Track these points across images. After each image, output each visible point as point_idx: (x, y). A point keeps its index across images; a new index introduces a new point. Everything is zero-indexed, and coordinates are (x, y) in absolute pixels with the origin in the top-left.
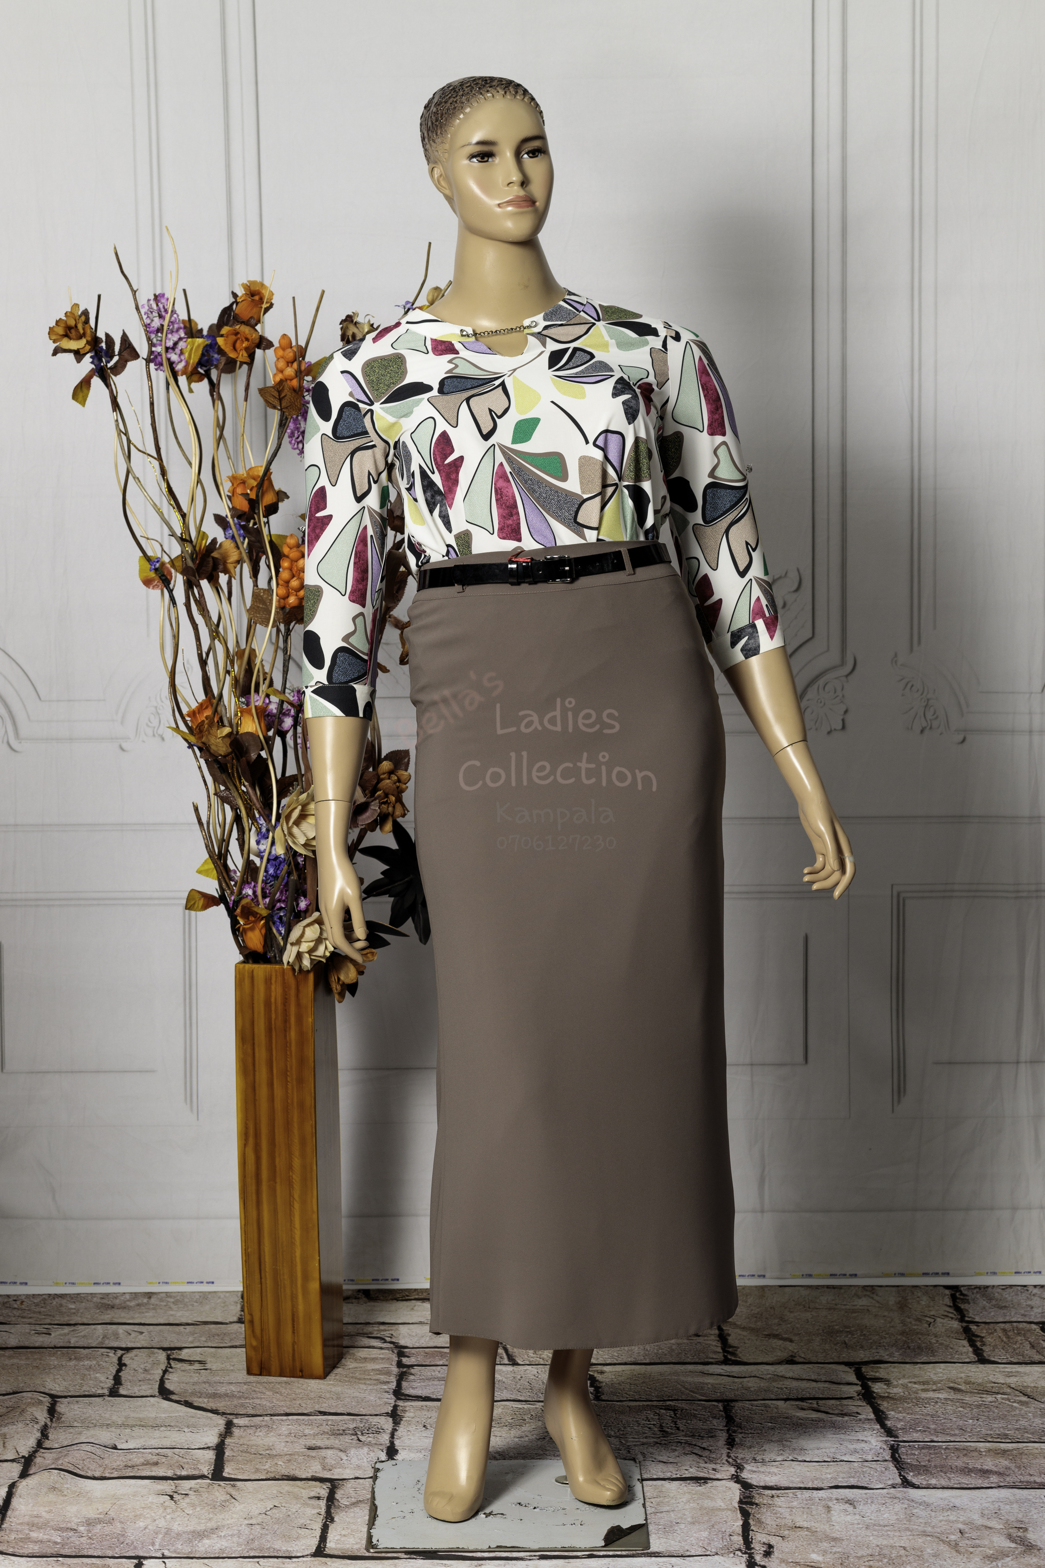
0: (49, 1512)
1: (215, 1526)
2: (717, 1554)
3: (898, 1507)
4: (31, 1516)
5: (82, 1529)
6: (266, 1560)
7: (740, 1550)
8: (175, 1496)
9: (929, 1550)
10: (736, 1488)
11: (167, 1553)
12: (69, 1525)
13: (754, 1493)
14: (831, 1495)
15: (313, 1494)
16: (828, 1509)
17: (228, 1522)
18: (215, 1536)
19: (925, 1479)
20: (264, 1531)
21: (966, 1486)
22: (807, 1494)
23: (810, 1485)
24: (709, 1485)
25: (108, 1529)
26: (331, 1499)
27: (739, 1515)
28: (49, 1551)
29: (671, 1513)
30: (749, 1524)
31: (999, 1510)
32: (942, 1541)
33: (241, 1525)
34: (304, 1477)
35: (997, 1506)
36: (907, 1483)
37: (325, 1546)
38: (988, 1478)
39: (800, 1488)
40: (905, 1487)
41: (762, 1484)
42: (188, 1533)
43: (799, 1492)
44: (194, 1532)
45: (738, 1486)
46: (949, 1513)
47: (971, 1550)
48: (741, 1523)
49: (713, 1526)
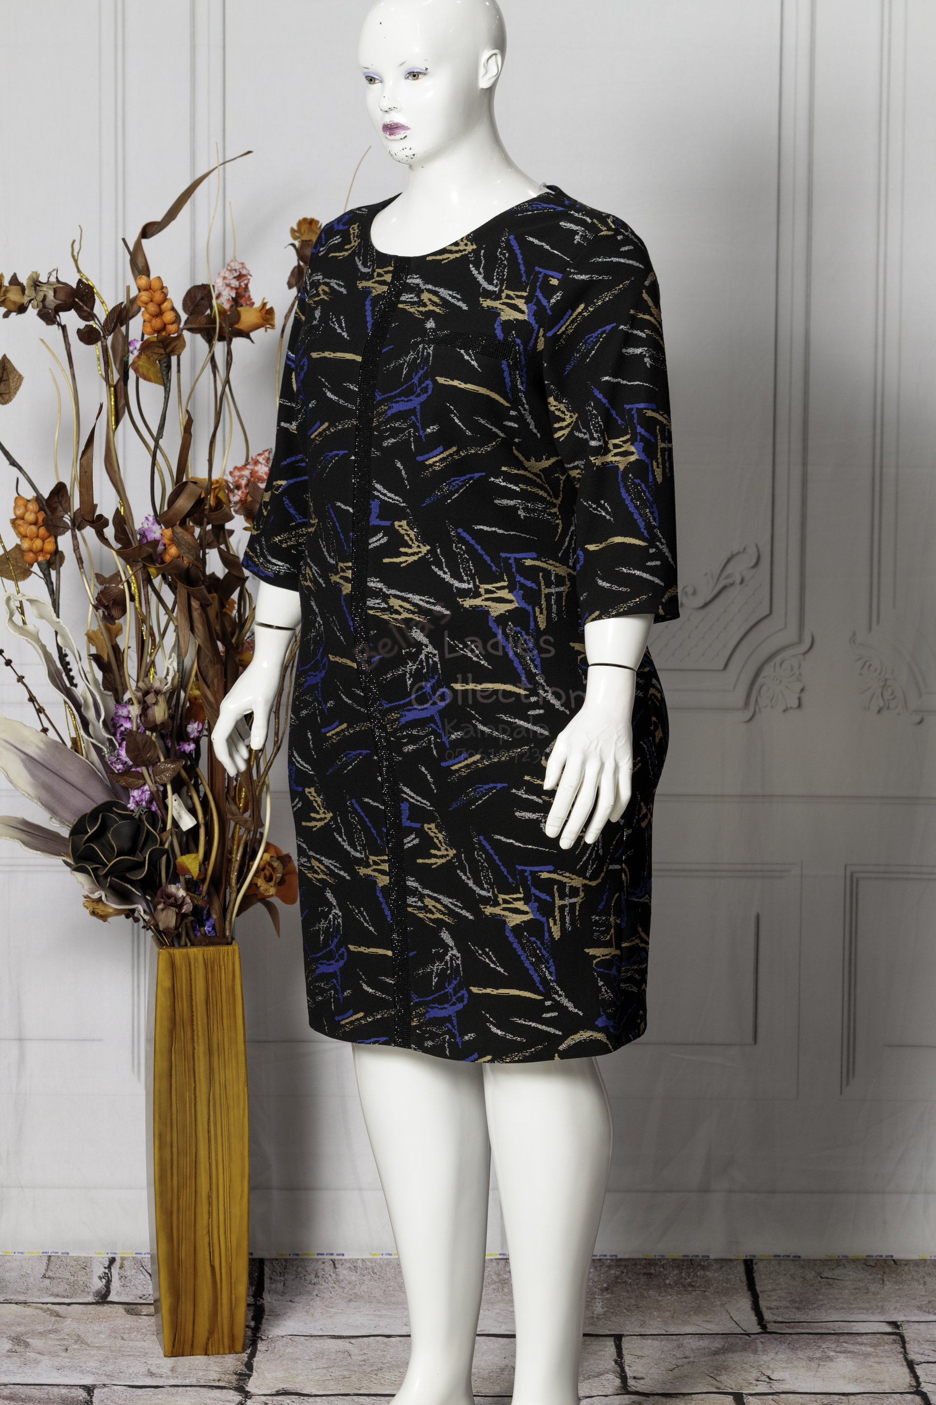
0: (870, 1366)
1: (717, 1357)
2: (282, 1337)
3: (109, 1368)
4: (885, 1363)
5: (832, 1354)
6: (661, 1333)
7: (262, 1340)
8: (768, 1380)
9: (103, 1336)
10: (251, 1387)
11: (747, 1337)
12: (845, 1355)
13: (235, 1384)
14: (165, 1380)
15: (642, 1382)
16: (173, 1370)
17: (706, 1359)
18: (713, 1349)
19: (71, 1393)
20: (672, 1353)
21: (36, 1387)
22: (187, 1382)
23: (181, 1389)
24: (274, 1390)
25: (809, 1353)
26: (624, 1378)
27: (255, 1364)
28: (846, 1337)
29: (314, 1366)
30: (248, 1358)
31: (20, 1367)
32: (86, 1344)
33: (695, 1357)
34: (656, 1397)
35: (21, 1369)
36: (89, 1389)
37: (615, 1341)
38: (11, 1393)
39: (191, 1386)
40: (95, 1385)
41: (225, 1391)
42: (736, 1351)
43: (193, 1384)
44: (733, 1352)
45: (247, 1389)
46: (67, 1364)
47: (67, 1337)
48: (255, 1359)
49: (280, 1357)
